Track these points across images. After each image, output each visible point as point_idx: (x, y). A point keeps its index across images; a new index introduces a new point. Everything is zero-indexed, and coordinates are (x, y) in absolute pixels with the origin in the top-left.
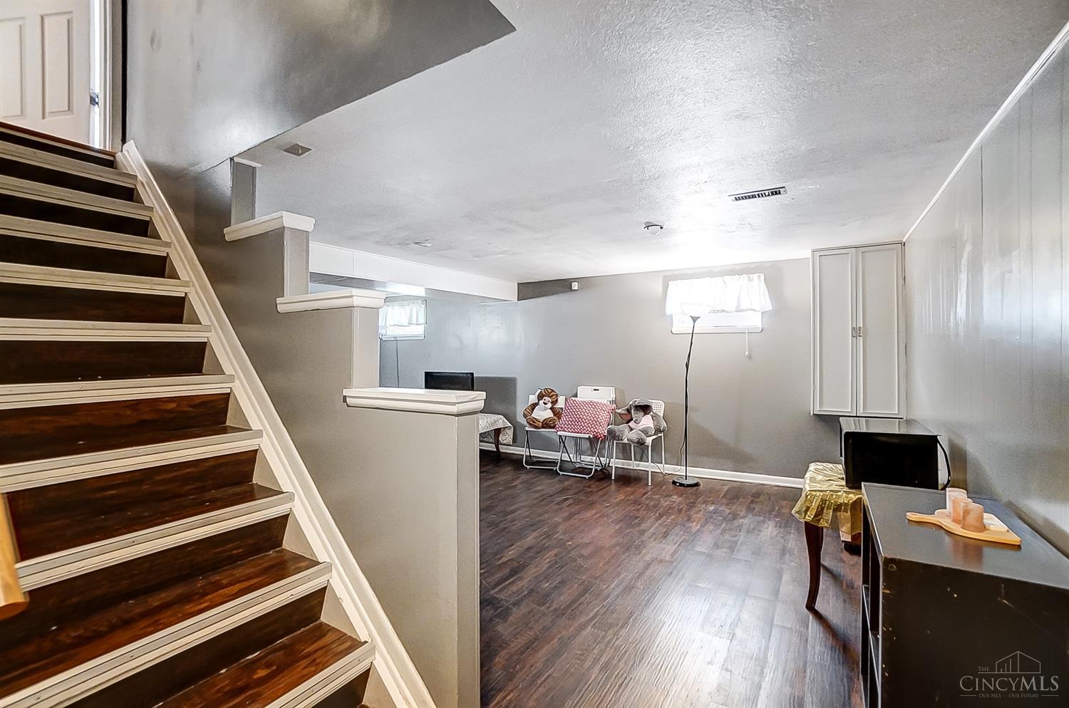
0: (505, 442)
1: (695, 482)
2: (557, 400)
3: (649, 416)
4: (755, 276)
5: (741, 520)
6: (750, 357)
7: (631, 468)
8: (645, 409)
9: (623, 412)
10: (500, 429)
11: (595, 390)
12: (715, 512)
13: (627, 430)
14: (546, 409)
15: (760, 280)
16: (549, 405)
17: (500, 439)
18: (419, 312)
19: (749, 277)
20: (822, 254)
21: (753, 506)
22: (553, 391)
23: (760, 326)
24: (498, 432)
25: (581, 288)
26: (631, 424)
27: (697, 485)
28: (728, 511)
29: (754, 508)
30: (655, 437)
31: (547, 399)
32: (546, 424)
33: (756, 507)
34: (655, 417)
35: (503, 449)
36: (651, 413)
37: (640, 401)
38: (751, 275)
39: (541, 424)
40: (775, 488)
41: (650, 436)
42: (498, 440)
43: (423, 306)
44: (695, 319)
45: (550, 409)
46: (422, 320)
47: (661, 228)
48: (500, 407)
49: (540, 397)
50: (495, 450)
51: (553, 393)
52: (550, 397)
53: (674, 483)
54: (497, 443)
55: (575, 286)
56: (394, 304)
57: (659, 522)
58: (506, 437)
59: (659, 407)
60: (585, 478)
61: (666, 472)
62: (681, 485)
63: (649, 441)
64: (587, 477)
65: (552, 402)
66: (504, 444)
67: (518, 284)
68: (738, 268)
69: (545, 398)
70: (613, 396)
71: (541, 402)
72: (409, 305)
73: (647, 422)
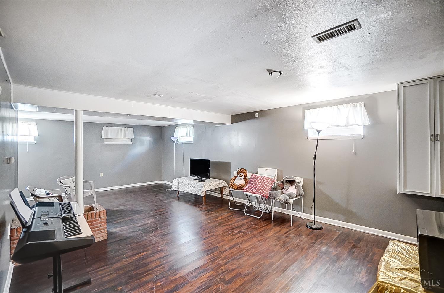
0: (225, 194)
1: (319, 227)
2: (247, 175)
3: (294, 187)
4: (358, 104)
5: (341, 263)
6: (355, 154)
7: (286, 213)
8: (291, 182)
9: (279, 183)
10: (223, 187)
11: (267, 170)
12: (325, 253)
13: (280, 194)
14: (241, 179)
15: (362, 107)
16: (243, 177)
17: (223, 192)
18: (190, 131)
19: (354, 105)
20: (404, 86)
21: (354, 250)
22: (245, 170)
23: (362, 134)
24: (222, 188)
25: (260, 116)
26: (283, 190)
27: (320, 229)
28: (335, 253)
29: (354, 252)
30: (296, 198)
31: (242, 174)
32: (240, 187)
33: (355, 252)
34: (297, 187)
35: (225, 197)
36: (295, 184)
37: (288, 178)
38: (355, 104)
39: (237, 187)
40: (373, 236)
41: (293, 198)
42: (222, 193)
43: (192, 128)
44: (319, 131)
45: (244, 179)
46: (192, 134)
47: (281, 73)
48: (224, 177)
49: (238, 173)
50: (221, 197)
51: (245, 171)
52: (243, 173)
53: (307, 226)
54: (222, 194)
55: (257, 115)
56: (181, 127)
57: (286, 257)
58: (226, 192)
59: (300, 181)
60: (257, 218)
61: (304, 217)
62: (311, 228)
63: (291, 201)
64: (259, 218)
65: (244, 176)
66: (225, 195)
67: (231, 115)
68: (347, 100)
69: (240, 173)
70: (276, 174)
71: (239, 175)
72: (187, 127)
73: (292, 190)
